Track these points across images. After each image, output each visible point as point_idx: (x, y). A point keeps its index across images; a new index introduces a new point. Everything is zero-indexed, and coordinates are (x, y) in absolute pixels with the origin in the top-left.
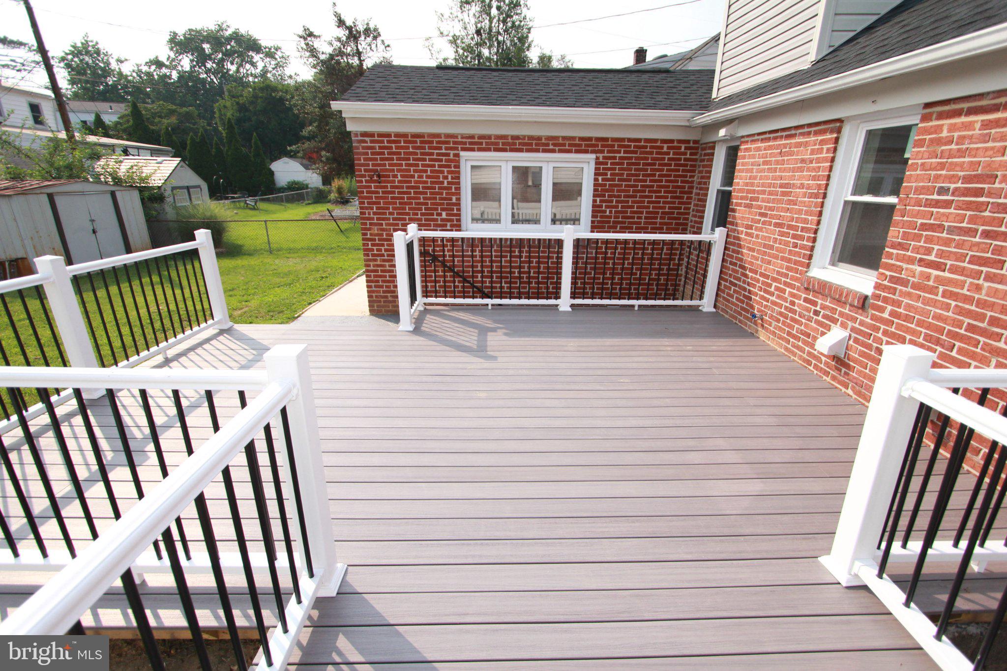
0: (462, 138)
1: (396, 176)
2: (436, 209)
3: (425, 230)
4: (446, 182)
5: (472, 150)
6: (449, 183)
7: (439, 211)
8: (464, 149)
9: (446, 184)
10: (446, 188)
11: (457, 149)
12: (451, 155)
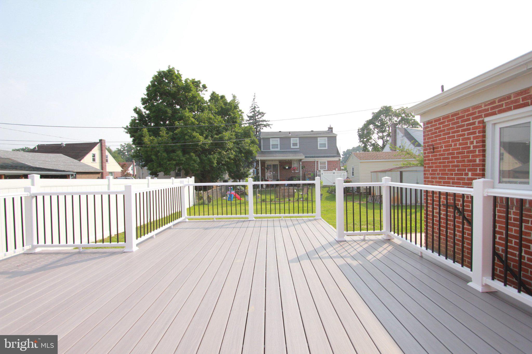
0: (485, 106)
1: (441, 147)
2: (465, 170)
3: (456, 187)
4: (472, 146)
5: (494, 114)
6: (474, 147)
7: (467, 172)
8: (487, 116)
9: (472, 149)
10: (471, 152)
11: (481, 117)
12: (477, 123)
